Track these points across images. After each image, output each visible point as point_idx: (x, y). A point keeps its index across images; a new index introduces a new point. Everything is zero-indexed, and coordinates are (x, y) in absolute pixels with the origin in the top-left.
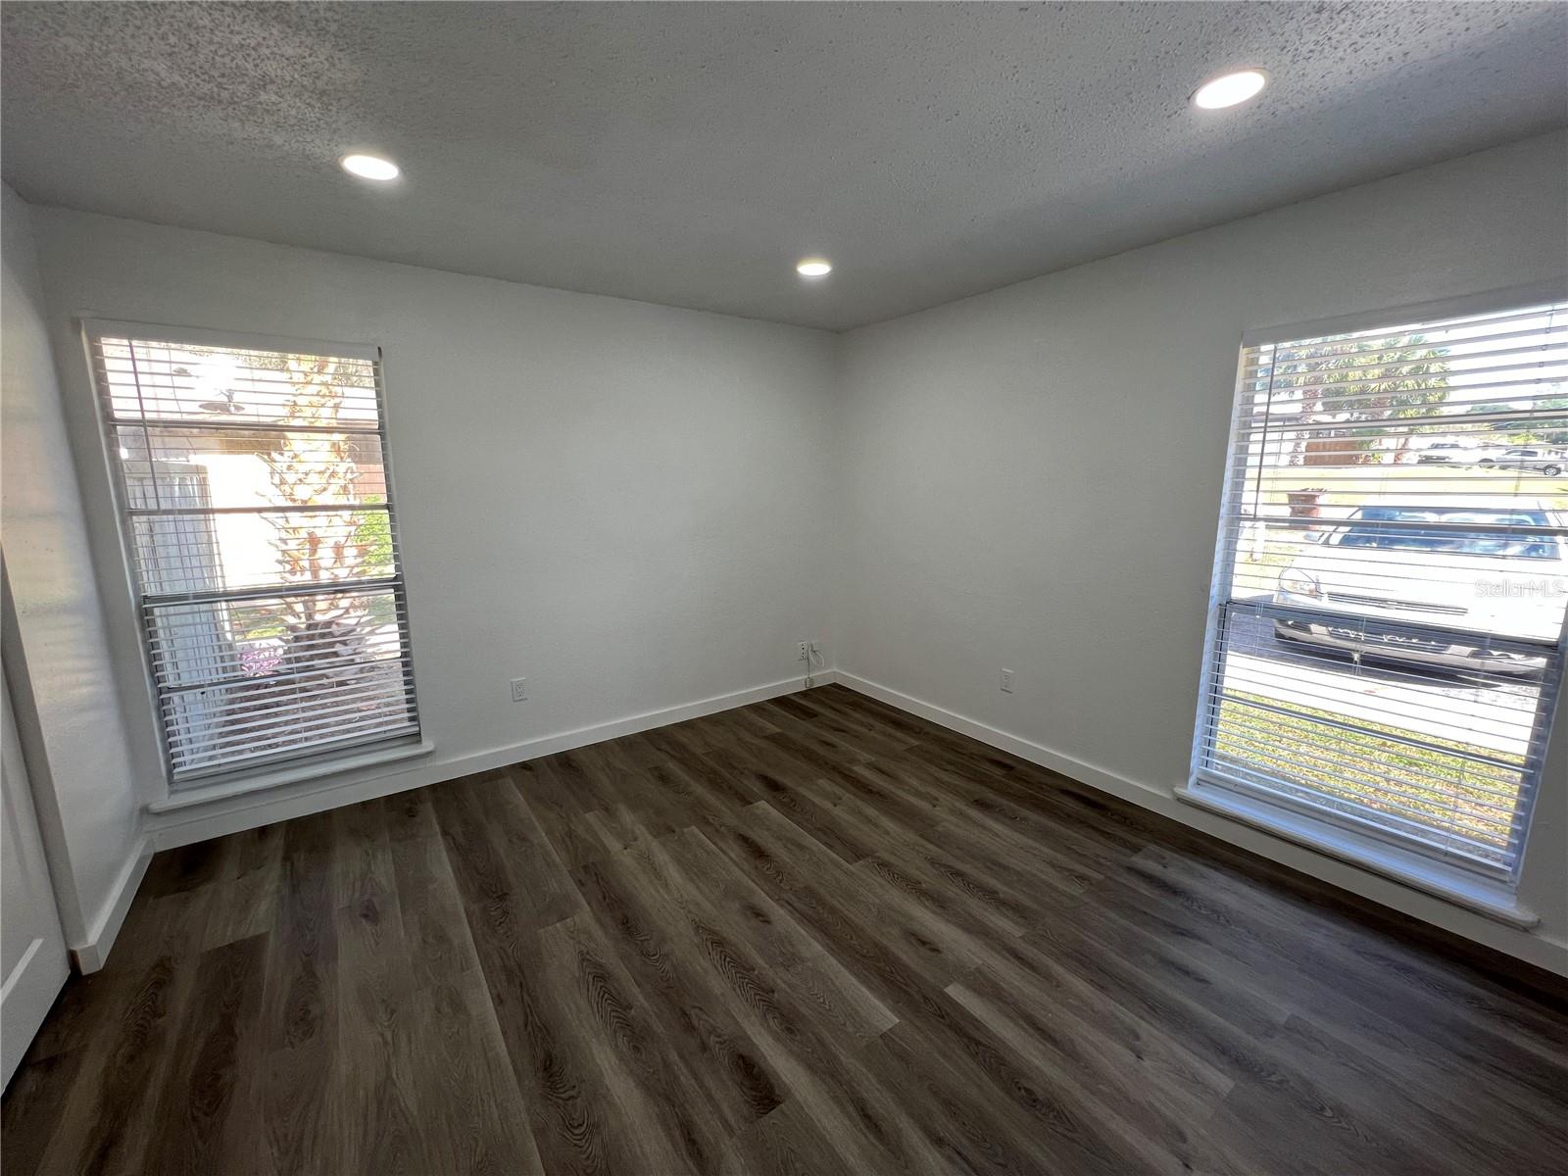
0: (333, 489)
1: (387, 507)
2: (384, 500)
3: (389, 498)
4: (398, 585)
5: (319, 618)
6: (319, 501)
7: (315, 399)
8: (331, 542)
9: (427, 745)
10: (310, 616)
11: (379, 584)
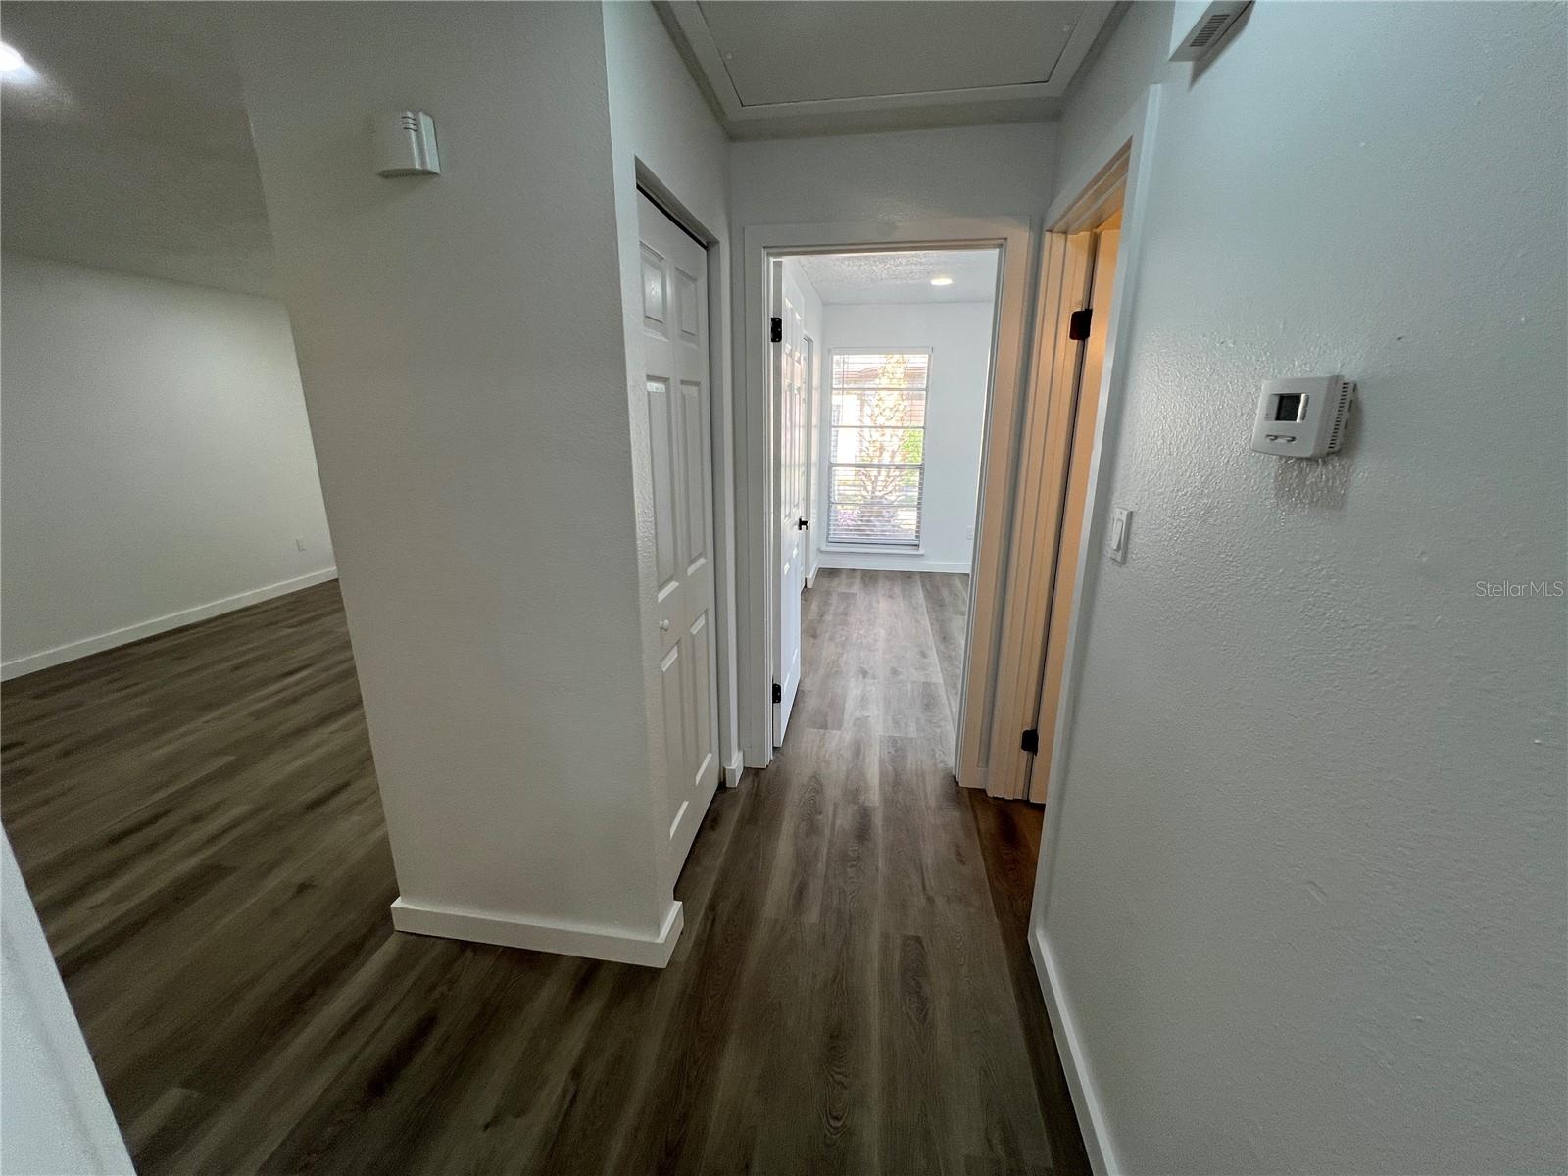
0: (896, 418)
1: (923, 428)
2: (922, 425)
3: (925, 424)
4: (921, 468)
5: (877, 493)
6: (887, 424)
7: (895, 365)
8: (890, 449)
9: (921, 551)
10: (873, 493)
11: (914, 467)
